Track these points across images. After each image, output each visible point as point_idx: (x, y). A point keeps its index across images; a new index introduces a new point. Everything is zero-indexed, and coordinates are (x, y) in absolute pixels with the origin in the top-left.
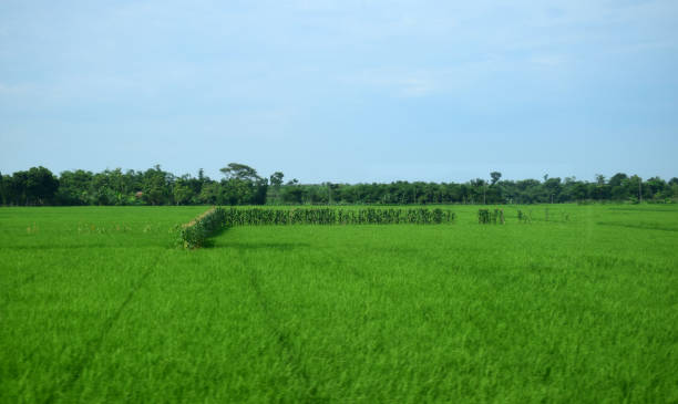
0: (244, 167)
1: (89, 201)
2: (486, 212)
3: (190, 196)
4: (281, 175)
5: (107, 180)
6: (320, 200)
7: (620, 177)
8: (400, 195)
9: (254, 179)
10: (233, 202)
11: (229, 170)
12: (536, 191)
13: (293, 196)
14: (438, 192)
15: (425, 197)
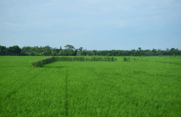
0: (71, 46)
1: (29, 54)
2: (126, 58)
3: (56, 53)
4: (82, 48)
5: (34, 49)
6: (91, 55)
7: (173, 49)
8: (112, 53)
9: (73, 49)
10: (67, 55)
11: (67, 47)
12: (149, 53)
13: (84, 54)
14: (122, 53)
15: (119, 54)
